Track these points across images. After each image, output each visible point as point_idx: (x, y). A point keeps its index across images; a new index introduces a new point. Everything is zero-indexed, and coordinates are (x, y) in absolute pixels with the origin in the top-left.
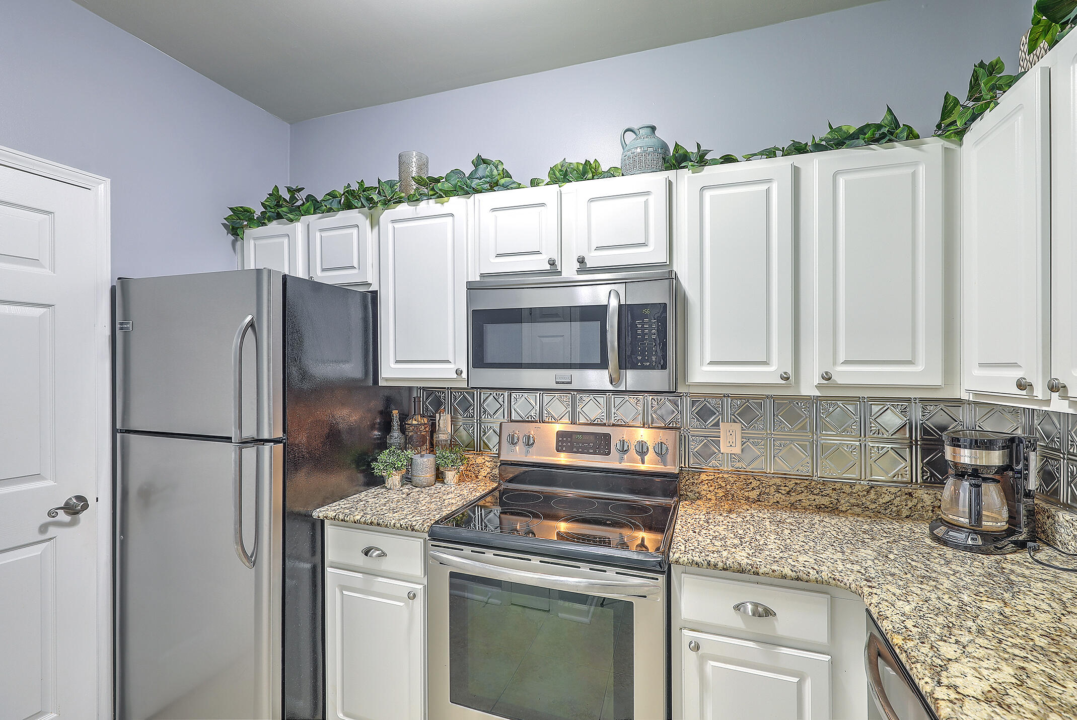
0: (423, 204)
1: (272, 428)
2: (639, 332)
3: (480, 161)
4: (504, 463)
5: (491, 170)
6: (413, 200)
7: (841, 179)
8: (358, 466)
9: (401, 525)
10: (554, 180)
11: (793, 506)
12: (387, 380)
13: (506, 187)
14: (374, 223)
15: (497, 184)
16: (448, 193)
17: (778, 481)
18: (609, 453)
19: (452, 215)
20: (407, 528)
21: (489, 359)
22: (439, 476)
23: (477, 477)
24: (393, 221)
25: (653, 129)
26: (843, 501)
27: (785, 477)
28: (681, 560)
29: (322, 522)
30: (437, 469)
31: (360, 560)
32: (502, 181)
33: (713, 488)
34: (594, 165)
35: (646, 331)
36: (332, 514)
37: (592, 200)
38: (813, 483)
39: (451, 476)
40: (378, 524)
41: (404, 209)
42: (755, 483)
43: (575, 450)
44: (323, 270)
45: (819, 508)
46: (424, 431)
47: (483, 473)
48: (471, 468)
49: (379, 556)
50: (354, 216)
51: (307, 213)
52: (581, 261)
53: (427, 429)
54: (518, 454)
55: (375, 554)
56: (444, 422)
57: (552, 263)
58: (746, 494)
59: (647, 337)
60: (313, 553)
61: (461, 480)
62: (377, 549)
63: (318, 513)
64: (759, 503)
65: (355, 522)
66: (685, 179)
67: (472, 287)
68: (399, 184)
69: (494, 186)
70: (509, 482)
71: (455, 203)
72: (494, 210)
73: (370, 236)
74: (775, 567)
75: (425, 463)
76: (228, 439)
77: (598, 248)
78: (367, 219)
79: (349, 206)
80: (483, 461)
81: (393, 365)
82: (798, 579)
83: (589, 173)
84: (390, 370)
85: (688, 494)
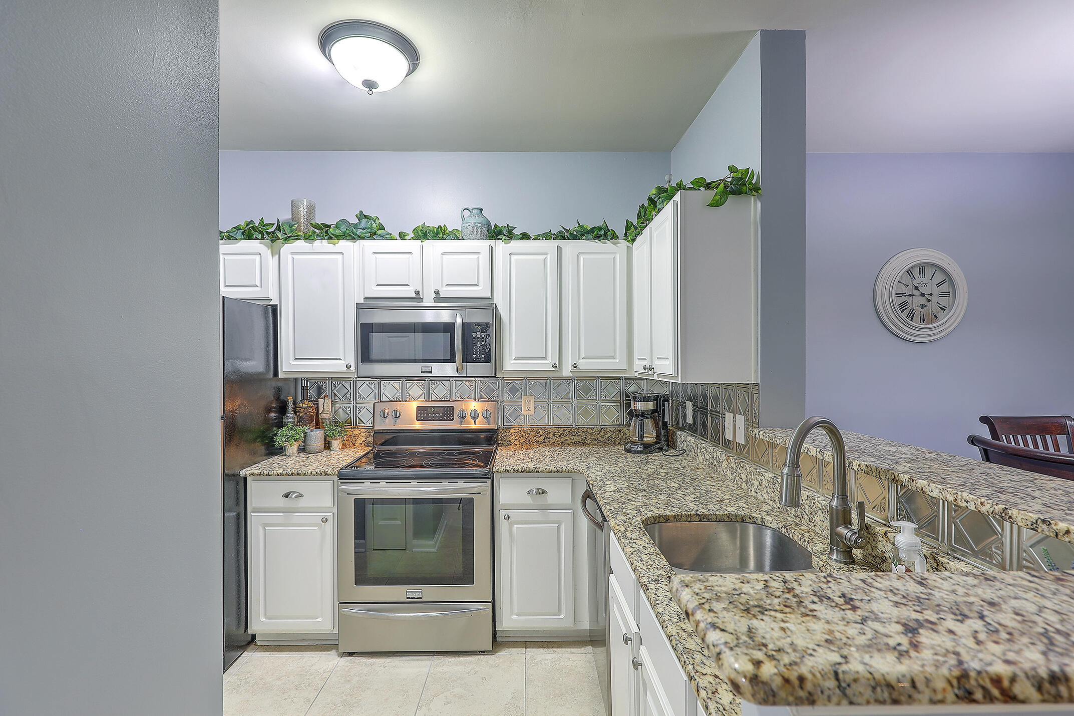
0: (317, 243)
2: (474, 340)
3: (362, 216)
4: (377, 432)
5: (371, 223)
6: (308, 238)
7: (582, 257)
8: (263, 441)
9: (316, 473)
10: (417, 238)
11: (562, 444)
12: (286, 373)
13: (383, 237)
14: (275, 252)
15: (375, 234)
16: (338, 237)
17: (554, 430)
18: (453, 419)
19: (342, 253)
20: (321, 474)
21: (373, 357)
22: (328, 446)
23: (354, 445)
24: (292, 253)
25: (481, 210)
26: (588, 438)
27: (558, 427)
28: (499, 470)
29: (245, 479)
30: (326, 440)
31: (282, 503)
32: (379, 232)
33: (518, 437)
34: (443, 228)
35: (478, 340)
36: (257, 472)
37: (444, 254)
38: (573, 429)
39: (336, 444)
40: (298, 474)
41: (300, 244)
42: (542, 432)
43: (429, 419)
44: (226, 286)
45: (576, 443)
46: (312, 412)
47: (359, 441)
48: (350, 439)
49: (296, 497)
50: (254, 245)
52: (437, 293)
53: (314, 411)
54: (388, 425)
55: (293, 496)
57: (417, 293)
58: (537, 439)
59: (479, 343)
60: (238, 504)
61: (344, 446)
62: (295, 492)
63: (243, 473)
64: (544, 444)
65: (278, 475)
66: (501, 247)
67: (359, 307)
68: (297, 225)
69: (373, 235)
70: (381, 445)
71: (343, 245)
72: (375, 253)
73: (271, 262)
74: (547, 467)
75: (316, 437)
77: (447, 285)
78: (269, 249)
79: (249, 237)
80: (359, 432)
81: (290, 362)
82: (557, 471)
83: (439, 234)
84: (288, 366)
85: (503, 442)
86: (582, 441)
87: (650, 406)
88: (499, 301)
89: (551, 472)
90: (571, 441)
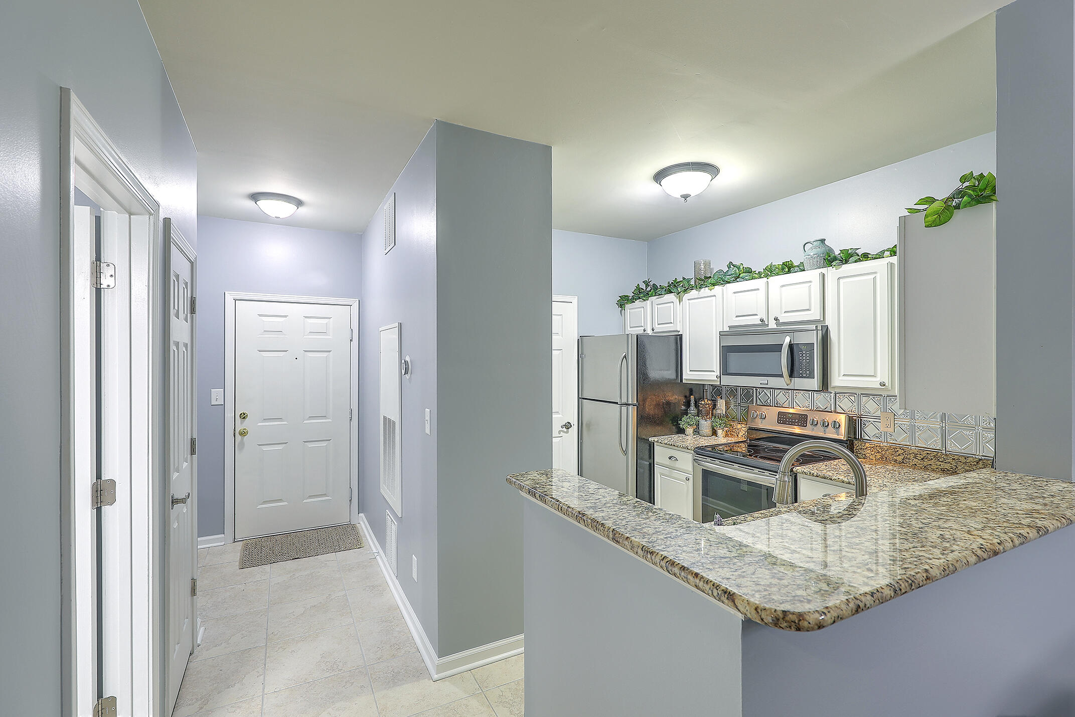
0: (702, 290)
1: (632, 399)
2: (801, 358)
3: (730, 265)
4: (750, 429)
5: (736, 271)
6: (698, 288)
8: (673, 423)
9: (683, 446)
10: (766, 275)
11: (925, 468)
12: (686, 380)
13: (744, 279)
14: (680, 300)
15: (739, 277)
16: (714, 285)
17: (917, 452)
18: (806, 425)
19: (715, 296)
20: (688, 449)
21: (733, 371)
22: (714, 432)
23: (738, 436)
24: (689, 300)
25: (823, 241)
26: (960, 468)
27: (921, 449)
29: (653, 443)
30: (713, 429)
32: (742, 275)
33: (874, 452)
35: (804, 358)
36: (659, 440)
37: (783, 286)
38: (939, 454)
39: (721, 432)
40: (674, 445)
41: (694, 293)
42: (900, 452)
43: (787, 423)
44: (658, 324)
45: (944, 471)
46: (708, 408)
47: (741, 434)
48: (734, 430)
49: (675, 460)
50: (671, 297)
51: (652, 296)
52: (776, 319)
53: (710, 407)
54: (761, 425)
55: (673, 459)
56: (721, 404)
57: (762, 320)
58: (895, 457)
59: (804, 361)
60: (650, 458)
61: (727, 435)
62: (674, 457)
63: (654, 440)
64: (903, 464)
65: (665, 444)
66: (831, 273)
67: (722, 334)
68: (693, 280)
69: (737, 278)
71: (717, 289)
72: (735, 293)
73: (679, 307)
75: (707, 424)
76: (617, 403)
77: (785, 312)
78: (677, 299)
79: (670, 292)
80: (741, 428)
81: (688, 373)
83: (788, 268)
84: (689, 376)
85: (858, 455)
86: (952, 470)
88: (830, 322)
90: (937, 467)
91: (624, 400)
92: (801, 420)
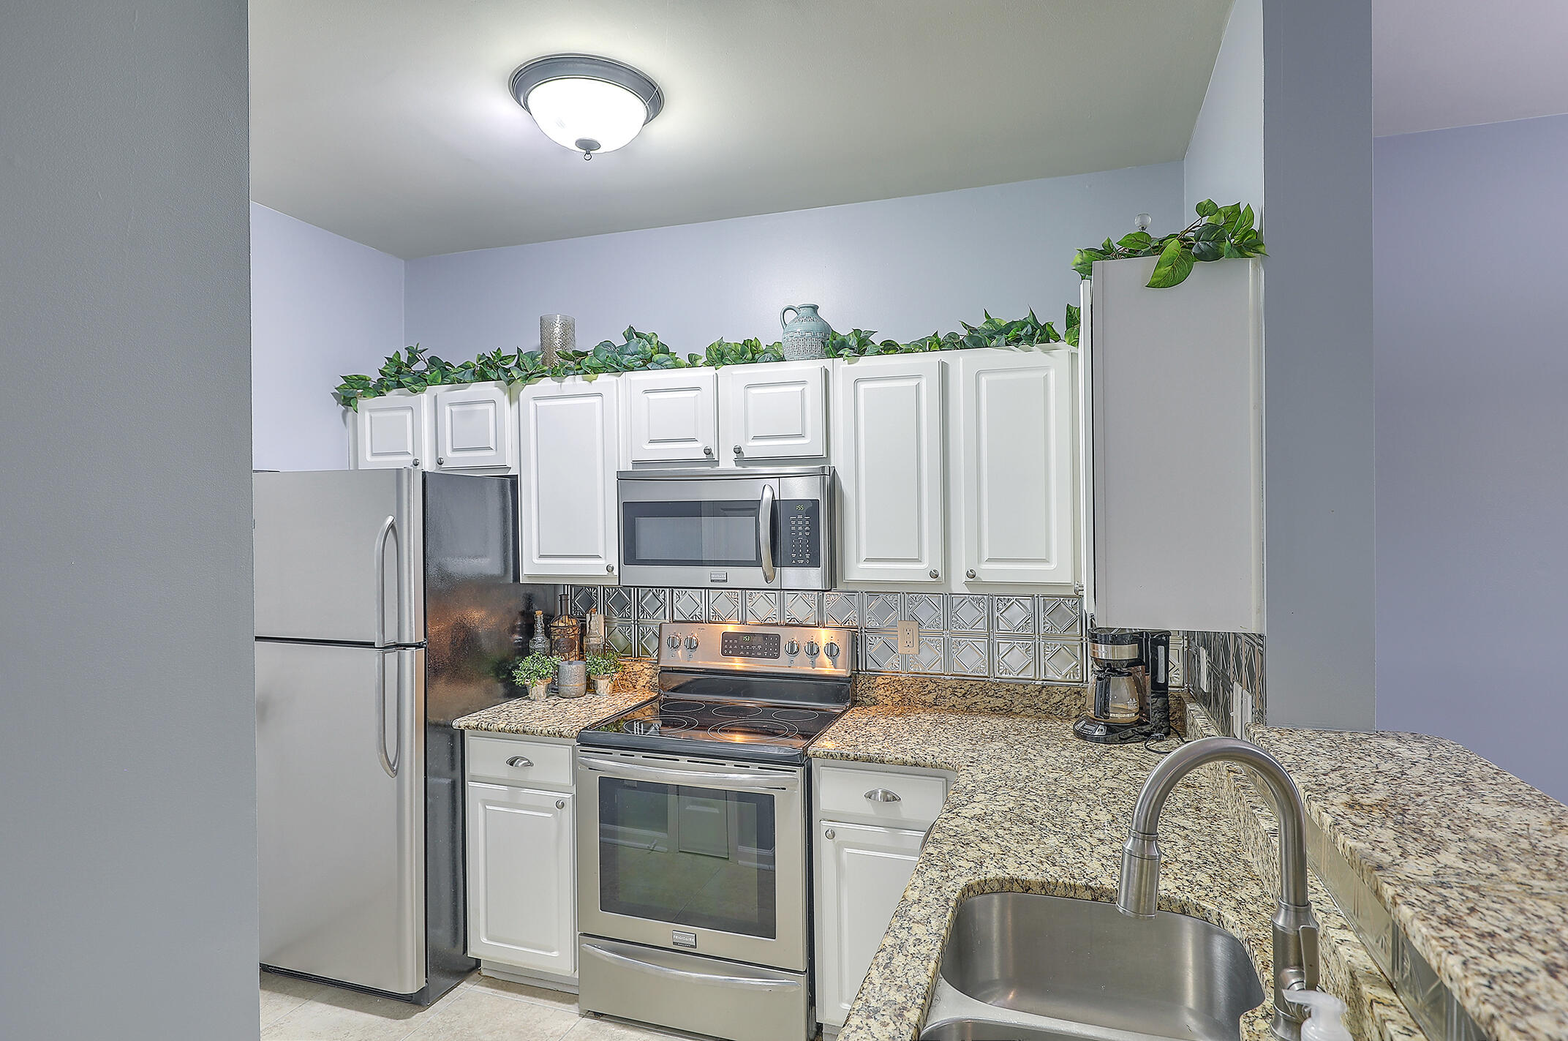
0: (569, 381)
1: (413, 632)
2: (793, 528)
3: (631, 334)
4: (665, 670)
5: (644, 346)
6: (555, 374)
7: (983, 378)
8: (497, 675)
9: (548, 732)
10: (710, 363)
11: (969, 710)
12: (530, 577)
13: (661, 365)
14: (513, 399)
15: (650, 360)
16: (596, 370)
17: (954, 684)
18: (778, 657)
19: (601, 395)
20: (555, 734)
21: (642, 555)
22: (590, 686)
23: (634, 687)
24: (535, 399)
25: (815, 308)
26: (1016, 703)
27: (963, 678)
28: (817, 753)
29: (462, 732)
30: (588, 678)
31: (505, 772)
32: (656, 357)
33: (890, 692)
34: (754, 343)
35: (800, 528)
36: (473, 723)
37: (749, 386)
38: (988, 684)
39: (603, 685)
40: (524, 732)
41: (547, 384)
42: (931, 686)
43: (741, 653)
44: (454, 450)
46: (573, 634)
47: (641, 682)
48: (628, 677)
49: (525, 765)
50: (489, 389)
51: (434, 382)
52: (738, 451)
53: (576, 632)
54: (679, 658)
55: (521, 764)
56: (596, 623)
57: (708, 452)
58: (923, 697)
59: (800, 534)
60: (453, 768)
61: (615, 690)
62: (523, 759)
63: (459, 723)
64: (936, 707)
65: (499, 731)
66: (840, 367)
67: (622, 477)
68: (541, 356)
69: (646, 363)
70: (672, 691)
71: (604, 380)
72: (646, 392)
73: (509, 413)
74: (899, 756)
75: (573, 671)
76: (371, 645)
77: (755, 438)
78: (505, 394)
79: (484, 378)
80: (642, 668)
81: (536, 561)
83: (749, 353)
84: (533, 566)
85: (864, 699)
86: (1005, 707)
87: (1127, 652)
88: (840, 461)
89: (905, 763)
90: (984, 705)
91: (391, 637)
92: (769, 646)
